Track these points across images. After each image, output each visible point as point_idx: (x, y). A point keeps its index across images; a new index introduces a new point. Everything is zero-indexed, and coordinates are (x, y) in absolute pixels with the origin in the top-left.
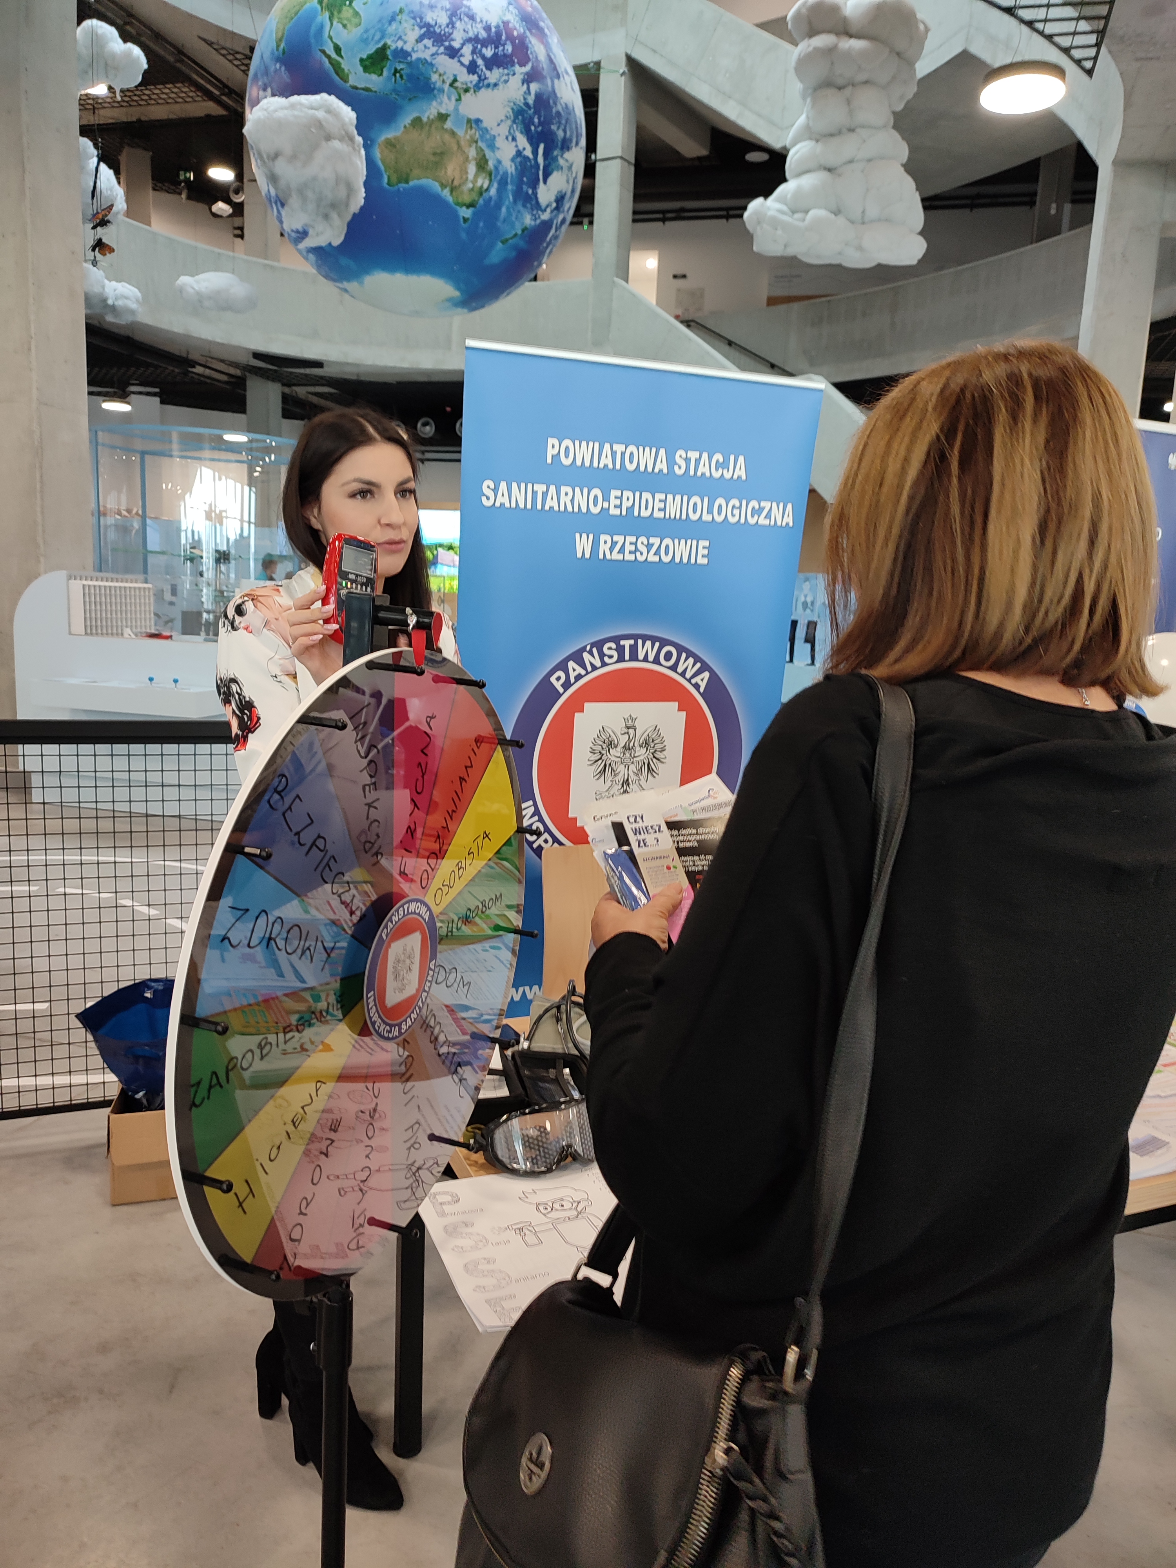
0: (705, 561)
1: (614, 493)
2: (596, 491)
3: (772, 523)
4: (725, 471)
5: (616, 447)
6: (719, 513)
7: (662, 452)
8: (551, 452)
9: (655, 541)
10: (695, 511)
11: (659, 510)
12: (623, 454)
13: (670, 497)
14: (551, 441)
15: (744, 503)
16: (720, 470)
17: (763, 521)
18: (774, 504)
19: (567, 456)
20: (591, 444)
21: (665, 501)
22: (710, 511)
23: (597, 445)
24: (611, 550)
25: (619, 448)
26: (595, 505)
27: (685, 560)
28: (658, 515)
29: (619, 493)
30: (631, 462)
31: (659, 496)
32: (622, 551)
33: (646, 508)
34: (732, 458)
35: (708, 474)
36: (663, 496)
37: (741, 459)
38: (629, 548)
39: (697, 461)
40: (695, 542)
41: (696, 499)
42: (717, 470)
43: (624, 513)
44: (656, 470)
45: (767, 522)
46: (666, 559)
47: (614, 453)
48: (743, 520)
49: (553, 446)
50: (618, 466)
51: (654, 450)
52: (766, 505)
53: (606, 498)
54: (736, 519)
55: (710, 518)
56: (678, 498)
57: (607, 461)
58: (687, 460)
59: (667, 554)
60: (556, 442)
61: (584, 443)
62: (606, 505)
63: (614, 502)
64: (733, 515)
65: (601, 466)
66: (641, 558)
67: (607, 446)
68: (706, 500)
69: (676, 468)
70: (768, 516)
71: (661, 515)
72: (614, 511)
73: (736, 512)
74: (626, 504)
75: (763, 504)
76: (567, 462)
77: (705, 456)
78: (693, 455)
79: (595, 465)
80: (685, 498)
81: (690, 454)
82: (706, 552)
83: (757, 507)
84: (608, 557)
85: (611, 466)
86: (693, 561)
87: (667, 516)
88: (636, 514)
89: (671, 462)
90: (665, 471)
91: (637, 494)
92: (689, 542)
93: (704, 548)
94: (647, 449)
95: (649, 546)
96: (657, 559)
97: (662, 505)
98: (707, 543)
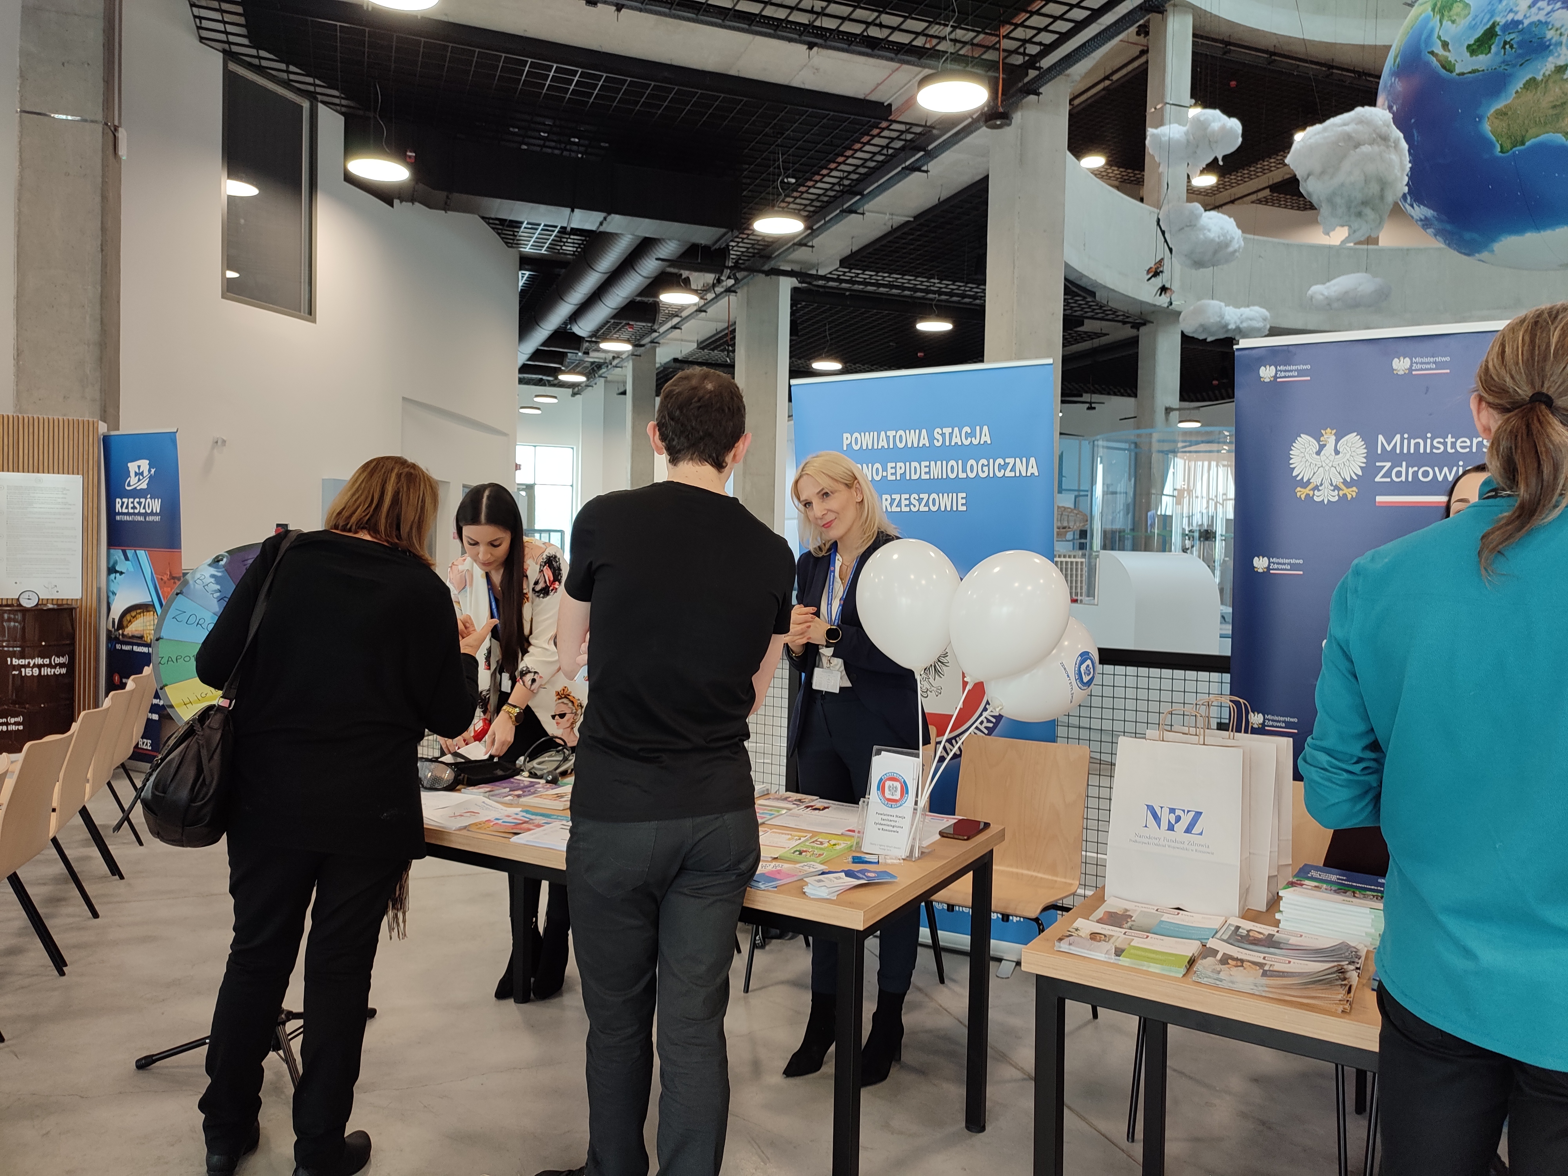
0: (964, 508)
1: (890, 465)
2: (878, 465)
3: (1018, 474)
4: (973, 439)
5: (889, 433)
6: (972, 471)
7: (924, 431)
8: (846, 442)
9: (925, 496)
10: (952, 472)
11: (926, 473)
12: (894, 437)
13: (933, 463)
14: (845, 435)
15: (991, 461)
16: (969, 439)
17: (1009, 474)
18: (1018, 460)
19: (856, 444)
20: (872, 433)
21: (929, 467)
22: (964, 470)
23: (876, 433)
24: (891, 504)
25: (891, 434)
26: (877, 474)
27: (949, 509)
28: (924, 477)
29: (893, 465)
30: (901, 442)
31: (924, 464)
32: (899, 505)
33: (915, 474)
34: (978, 428)
35: (960, 443)
36: (927, 463)
37: (985, 428)
38: (904, 502)
39: (951, 434)
40: (955, 495)
41: (952, 463)
42: (966, 439)
43: (898, 478)
44: (921, 445)
45: (1012, 474)
46: (934, 509)
47: (888, 437)
48: (991, 475)
49: (847, 438)
50: (891, 446)
51: (917, 431)
52: (1011, 461)
53: (885, 469)
54: (986, 474)
55: (964, 475)
56: (939, 463)
57: (883, 443)
58: (943, 435)
59: (934, 505)
60: (848, 435)
61: (867, 434)
62: (885, 473)
63: (890, 471)
64: (983, 472)
65: (880, 447)
66: (914, 509)
67: (883, 433)
68: (960, 462)
69: (935, 441)
70: (1013, 469)
71: (927, 477)
72: (890, 478)
73: (985, 469)
74: (899, 472)
75: (1007, 460)
76: (856, 448)
77: (956, 430)
78: (947, 431)
79: (876, 447)
80: (944, 463)
81: (945, 430)
82: (964, 501)
83: (1003, 463)
84: (889, 510)
85: (886, 447)
86: (955, 509)
87: (932, 477)
88: (908, 478)
89: (931, 438)
90: (927, 445)
91: (908, 464)
92: (950, 495)
93: (962, 498)
94: (912, 431)
95: (920, 500)
96: (926, 509)
97: (927, 470)
98: (964, 495)
